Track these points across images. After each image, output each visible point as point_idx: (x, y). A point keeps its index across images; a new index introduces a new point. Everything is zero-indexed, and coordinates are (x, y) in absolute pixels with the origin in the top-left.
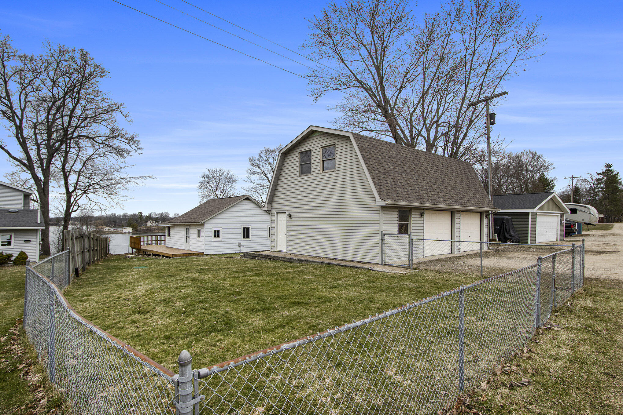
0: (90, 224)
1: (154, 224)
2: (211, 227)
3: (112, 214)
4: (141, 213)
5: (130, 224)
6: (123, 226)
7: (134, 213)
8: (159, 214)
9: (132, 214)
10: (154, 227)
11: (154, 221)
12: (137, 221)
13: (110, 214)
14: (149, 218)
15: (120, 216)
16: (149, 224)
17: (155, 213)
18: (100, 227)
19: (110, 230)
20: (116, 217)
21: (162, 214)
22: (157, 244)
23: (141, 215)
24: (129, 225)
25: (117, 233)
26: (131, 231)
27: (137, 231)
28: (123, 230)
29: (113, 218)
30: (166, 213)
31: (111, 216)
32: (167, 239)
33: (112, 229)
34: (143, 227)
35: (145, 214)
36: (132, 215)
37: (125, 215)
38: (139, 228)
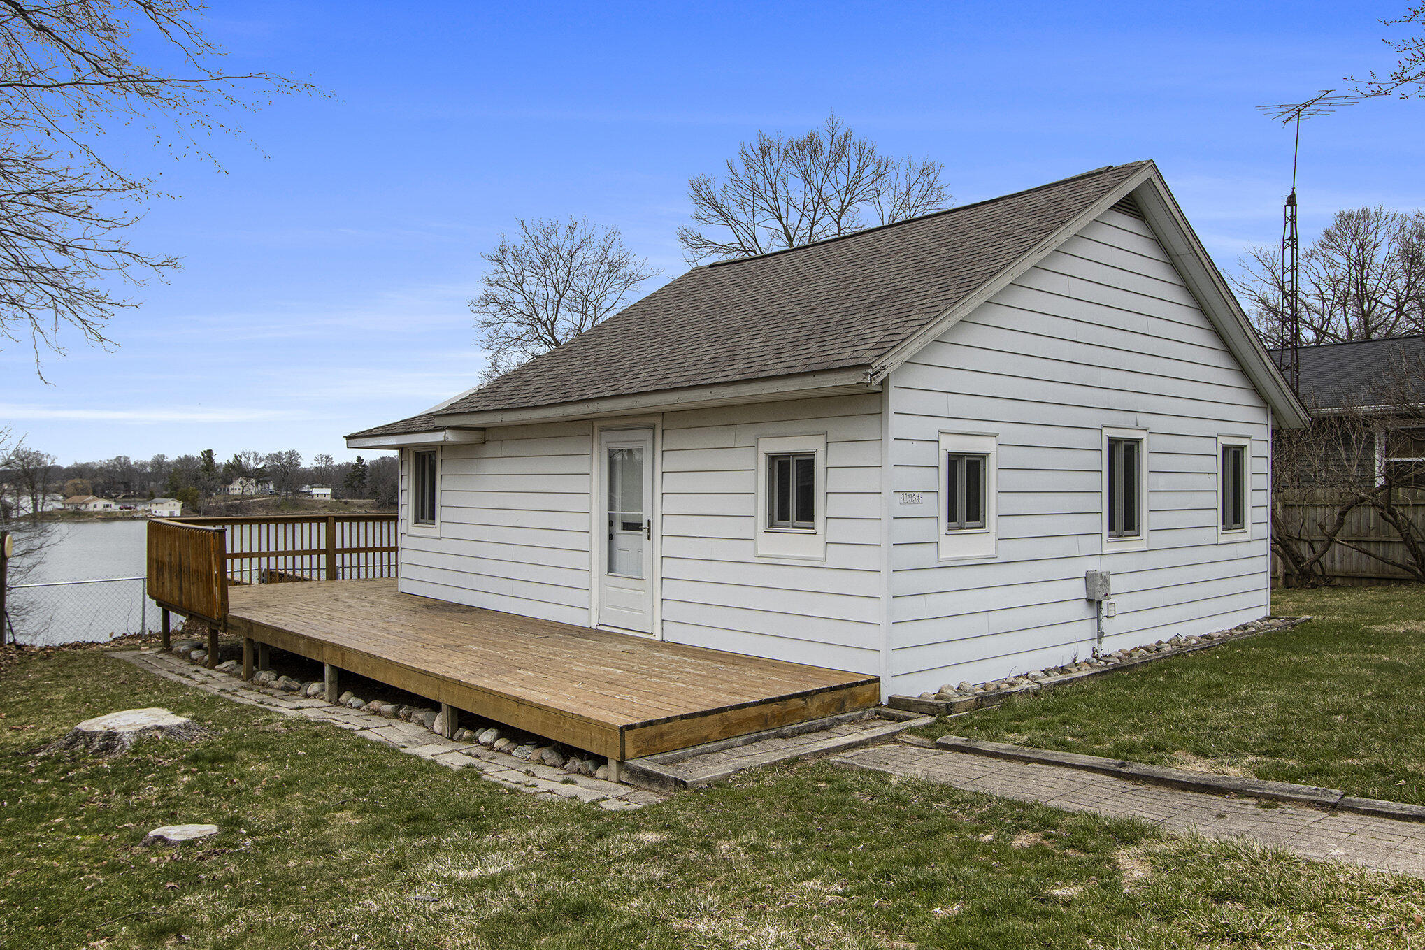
0: (45, 492)
1: (253, 489)
2: (929, 428)
3: (118, 458)
4: (209, 454)
5: (176, 489)
6: (151, 497)
7: (189, 454)
8: (270, 457)
9: (182, 456)
10: (251, 497)
11: (254, 481)
12: (197, 478)
13: (113, 457)
14: (237, 469)
15: (144, 465)
16: (236, 488)
17: (256, 455)
18: (76, 498)
19: (109, 509)
20: (130, 466)
21: (278, 456)
22: (332, 574)
23: (212, 460)
24: (173, 492)
25: (134, 519)
26: (178, 513)
27: (197, 511)
28: (154, 508)
29: (123, 473)
30: (292, 454)
31: (114, 466)
32: (405, 542)
33: (115, 507)
34: (217, 499)
35: (221, 458)
36: (180, 461)
37: (159, 463)
38: (203, 503)
